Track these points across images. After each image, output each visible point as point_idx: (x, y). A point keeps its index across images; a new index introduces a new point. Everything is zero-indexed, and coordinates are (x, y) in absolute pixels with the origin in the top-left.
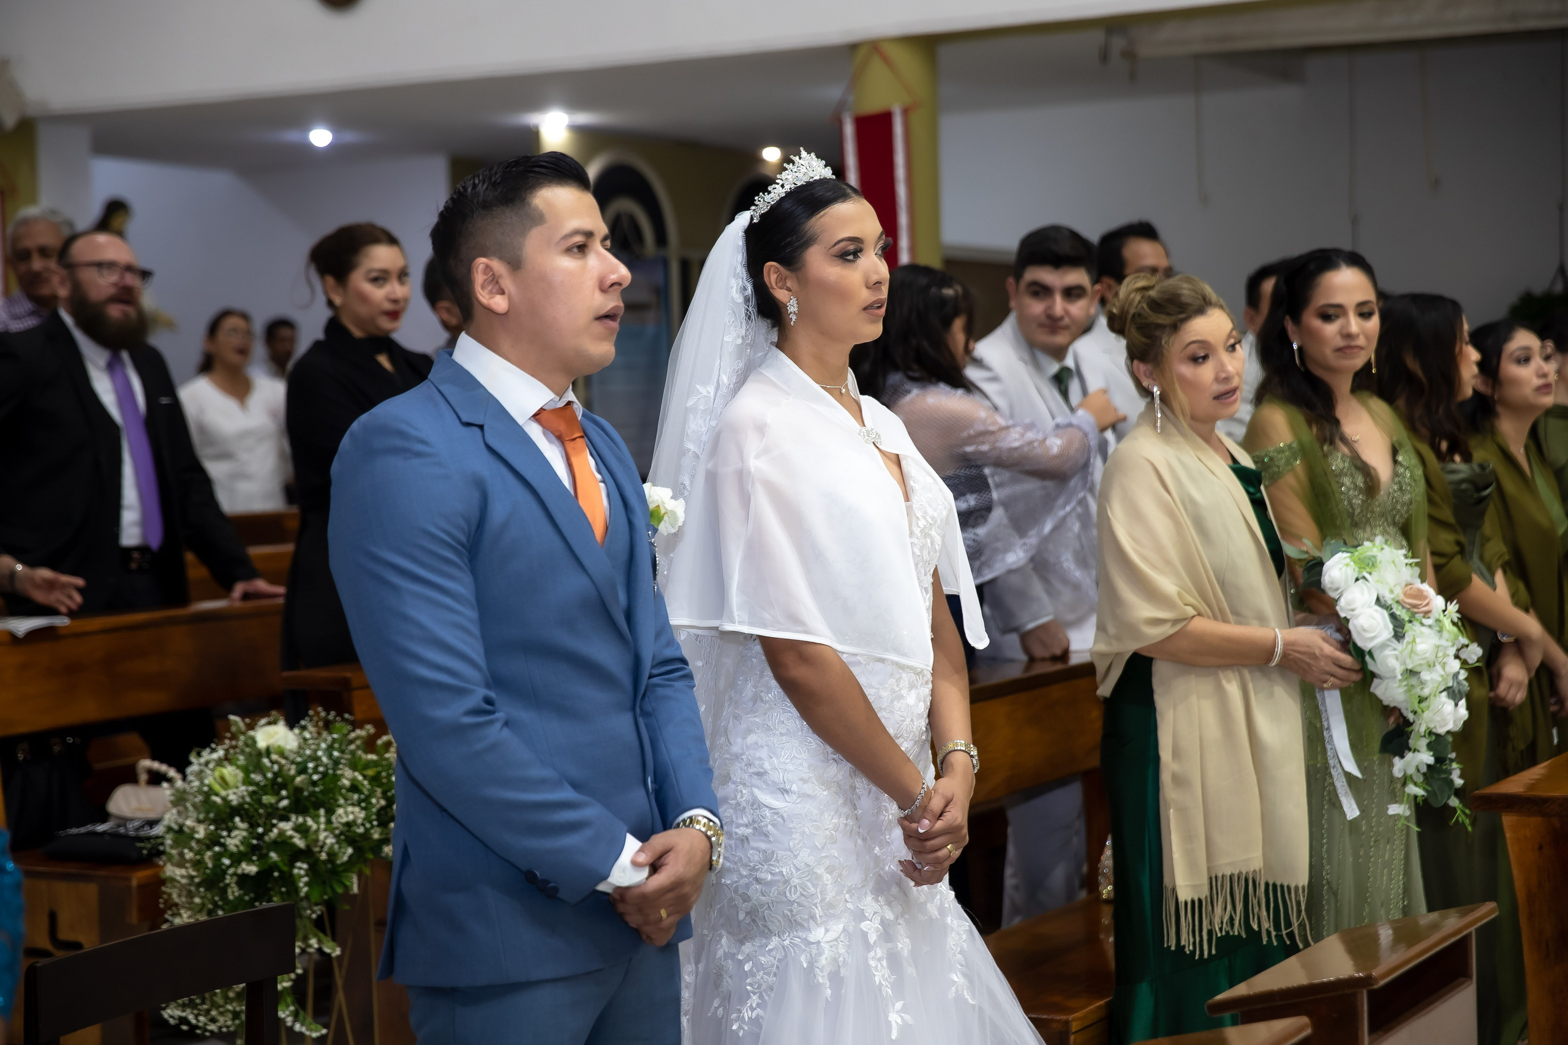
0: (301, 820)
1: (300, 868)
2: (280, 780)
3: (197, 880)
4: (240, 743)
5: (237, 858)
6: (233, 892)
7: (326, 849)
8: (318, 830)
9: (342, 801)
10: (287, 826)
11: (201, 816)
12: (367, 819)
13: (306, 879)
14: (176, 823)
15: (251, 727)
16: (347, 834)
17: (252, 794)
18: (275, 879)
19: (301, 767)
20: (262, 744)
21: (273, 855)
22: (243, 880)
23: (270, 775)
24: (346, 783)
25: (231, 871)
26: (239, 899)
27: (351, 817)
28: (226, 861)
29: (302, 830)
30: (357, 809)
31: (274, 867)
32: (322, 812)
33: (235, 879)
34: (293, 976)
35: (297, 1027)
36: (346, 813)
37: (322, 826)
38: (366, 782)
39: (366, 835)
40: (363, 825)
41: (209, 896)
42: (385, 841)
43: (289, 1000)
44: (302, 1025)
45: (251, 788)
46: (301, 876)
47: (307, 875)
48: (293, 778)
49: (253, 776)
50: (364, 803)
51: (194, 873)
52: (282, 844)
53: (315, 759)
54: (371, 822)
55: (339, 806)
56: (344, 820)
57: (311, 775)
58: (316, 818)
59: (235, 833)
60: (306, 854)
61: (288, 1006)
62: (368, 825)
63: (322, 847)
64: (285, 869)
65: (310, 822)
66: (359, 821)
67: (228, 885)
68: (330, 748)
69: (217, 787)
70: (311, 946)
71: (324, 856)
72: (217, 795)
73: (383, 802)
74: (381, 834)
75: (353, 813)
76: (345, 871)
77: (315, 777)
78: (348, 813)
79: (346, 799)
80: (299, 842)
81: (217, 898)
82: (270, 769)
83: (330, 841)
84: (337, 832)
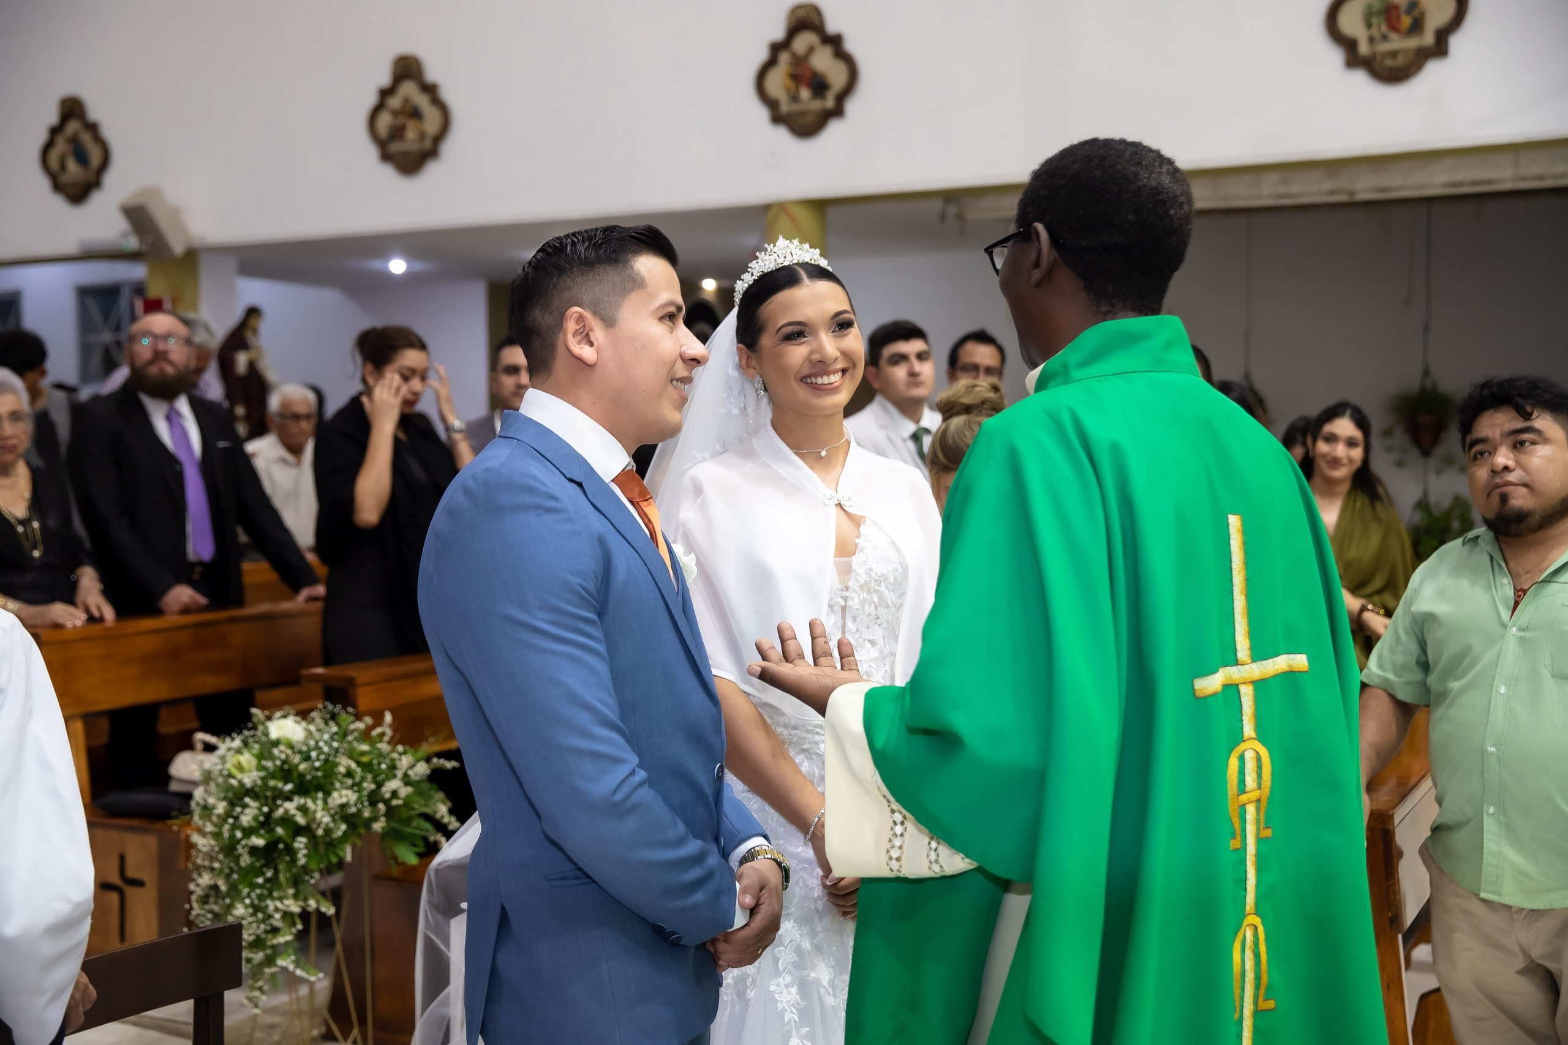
0: (302, 801)
1: (300, 842)
2: (286, 767)
3: (217, 849)
4: (259, 733)
5: (248, 832)
6: (245, 860)
7: (323, 826)
8: (315, 811)
9: (338, 785)
10: (291, 807)
11: (222, 795)
12: (359, 799)
13: (304, 852)
14: (203, 798)
15: (269, 718)
16: (342, 813)
17: (263, 779)
18: (281, 851)
19: (304, 755)
20: (274, 734)
21: (280, 831)
22: (254, 851)
23: (278, 763)
24: (342, 769)
25: (244, 842)
26: (251, 866)
27: (344, 800)
28: (239, 834)
29: (303, 809)
30: (349, 792)
31: (280, 840)
32: (320, 795)
33: (247, 850)
34: (294, 930)
35: (299, 972)
36: (341, 796)
37: (320, 808)
38: (359, 770)
39: (359, 812)
40: (356, 805)
41: (226, 861)
42: (375, 819)
43: (291, 951)
44: (302, 969)
45: (262, 774)
46: (301, 849)
47: (306, 847)
48: (297, 765)
49: (264, 763)
50: (357, 786)
51: (213, 842)
52: (287, 821)
53: (317, 748)
54: (362, 803)
55: (336, 790)
56: (339, 801)
57: (314, 761)
58: (314, 800)
59: (247, 811)
60: (306, 830)
61: (289, 956)
62: (359, 806)
63: (319, 824)
64: (289, 841)
65: (310, 803)
66: (352, 802)
67: (240, 855)
68: (332, 738)
69: (234, 772)
70: (309, 906)
71: (320, 832)
72: (234, 777)
73: (373, 786)
74: (371, 812)
75: (346, 796)
76: (341, 843)
77: (317, 764)
78: (342, 796)
79: (342, 783)
80: (301, 820)
81: (232, 865)
82: (279, 758)
83: (326, 819)
84: (333, 812)
